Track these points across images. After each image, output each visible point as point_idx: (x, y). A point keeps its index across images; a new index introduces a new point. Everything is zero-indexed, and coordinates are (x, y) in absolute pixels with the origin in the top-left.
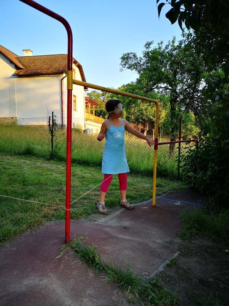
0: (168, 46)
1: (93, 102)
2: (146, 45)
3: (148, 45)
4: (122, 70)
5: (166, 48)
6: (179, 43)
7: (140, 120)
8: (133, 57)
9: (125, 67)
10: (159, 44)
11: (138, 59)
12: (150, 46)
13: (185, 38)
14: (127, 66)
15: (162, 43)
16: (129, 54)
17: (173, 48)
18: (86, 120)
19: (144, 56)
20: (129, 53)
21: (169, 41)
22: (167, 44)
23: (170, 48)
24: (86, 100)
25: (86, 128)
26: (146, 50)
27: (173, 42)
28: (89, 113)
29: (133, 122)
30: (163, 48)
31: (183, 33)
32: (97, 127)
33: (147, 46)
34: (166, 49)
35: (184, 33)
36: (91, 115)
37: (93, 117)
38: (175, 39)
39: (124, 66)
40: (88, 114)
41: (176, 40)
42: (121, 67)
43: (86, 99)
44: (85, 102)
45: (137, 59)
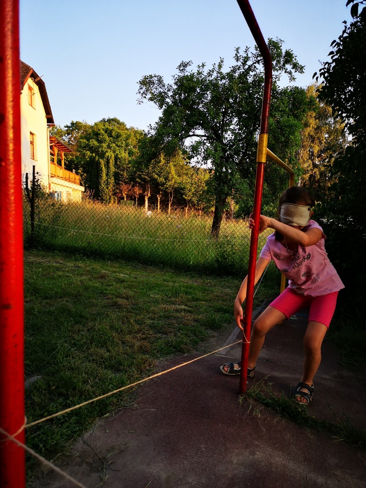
0: (213, 72)
1: (62, 145)
2: (180, 66)
3: (183, 66)
4: (140, 102)
5: (210, 74)
6: (231, 69)
7: (137, 180)
8: (157, 82)
9: (145, 97)
10: (199, 67)
11: (166, 87)
12: (186, 68)
13: (239, 63)
14: (149, 96)
15: (203, 66)
16: (151, 77)
17: (219, 75)
18: (51, 177)
19: (176, 83)
20: (153, 75)
21: (215, 64)
22: (211, 69)
23: (215, 74)
24: (51, 142)
25: (51, 191)
26: (180, 74)
27: (220, 66)
28: (55, 164)
29: (126, 183)
30: (205, 74)
31: (236, 55)
32: (68, 189)
33: (181, 69)
34: (209, 76)
35: (239, 55)
36: (58, 168)
37: (61, 172)
38: (222, 61)
39: (144, 95)
40: (53, 166)
41: (224, 63)
42: (139, 96)
43: (52, 139)
44: (49, 145)
45: (164, 86)
